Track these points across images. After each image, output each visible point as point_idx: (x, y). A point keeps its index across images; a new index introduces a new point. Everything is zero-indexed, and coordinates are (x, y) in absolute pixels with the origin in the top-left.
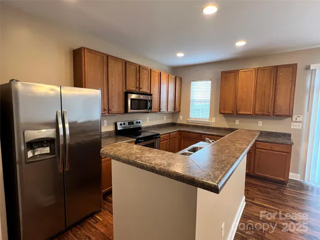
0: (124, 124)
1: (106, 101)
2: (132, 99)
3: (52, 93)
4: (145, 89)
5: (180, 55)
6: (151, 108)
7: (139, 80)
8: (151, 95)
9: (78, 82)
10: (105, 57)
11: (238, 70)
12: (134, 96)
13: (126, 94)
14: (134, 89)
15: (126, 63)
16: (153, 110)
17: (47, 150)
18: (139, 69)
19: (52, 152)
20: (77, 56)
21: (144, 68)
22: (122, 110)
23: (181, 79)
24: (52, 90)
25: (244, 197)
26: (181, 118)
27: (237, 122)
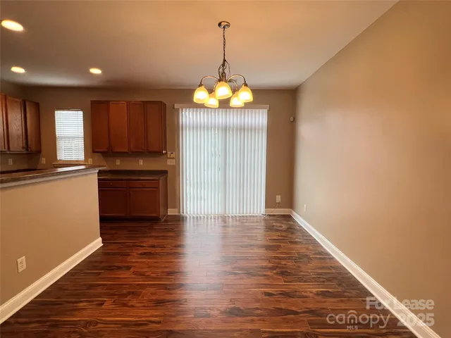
5: (18, 70)
11: (108, 102)
25: (100, 239)
26: (43, 161)
27: (118, 162)
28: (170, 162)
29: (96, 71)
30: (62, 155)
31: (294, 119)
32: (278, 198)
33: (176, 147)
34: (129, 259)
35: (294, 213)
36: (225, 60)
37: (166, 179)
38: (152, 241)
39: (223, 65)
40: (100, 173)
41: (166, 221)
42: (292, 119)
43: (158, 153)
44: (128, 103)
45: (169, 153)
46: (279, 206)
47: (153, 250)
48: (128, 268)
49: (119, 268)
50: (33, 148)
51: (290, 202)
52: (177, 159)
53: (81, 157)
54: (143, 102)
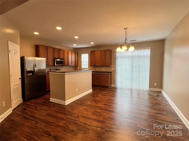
0: (54, 70)
1: (47, 61)
2: (56, 61)
3: (33, 59)
4: (62, 57)
5: (75, 45)
6: (64, 64)
7: (59, 54)
8: (64, 59)
9: (37, 55)
10: (46, 47)
11: (95, 51)
12: (58, 60)
13: (54, 59)
14: (57, 57)
15: (54, 49)
16: (65, 65)
17: (31, 74)
18: (59, 50)
19: (33, 74)
20: (37, 48)
21: (61, 50)
22: (53, 64)
23: (78, 53)
24: (33, 58)
25: (92, 89)
26: (78, 68)
27: (97, 69)
28: (113, 69)
29: (92, 43)
30: (83, 67)
31: (163, 52)
32: (155, 84)
33: (115, 64)
34: (99, 95)
35: (163, 91)
36: (126, 39)
37: (111, 74)
38: (105, 92)
39: (126, 40)
40: (92, 72)
41: (111, 88)
42: (162, 52)
43: (109, 66)
44: (100, 51)
45: (112, 66)
46: (156, 87)
47: (105, 94)
48: (99, 97)
49: (96, 97)
50: (76, 65)
51: (161, 86)
52: (115, 68)
53: (87, 67)
54: (105, 50)
